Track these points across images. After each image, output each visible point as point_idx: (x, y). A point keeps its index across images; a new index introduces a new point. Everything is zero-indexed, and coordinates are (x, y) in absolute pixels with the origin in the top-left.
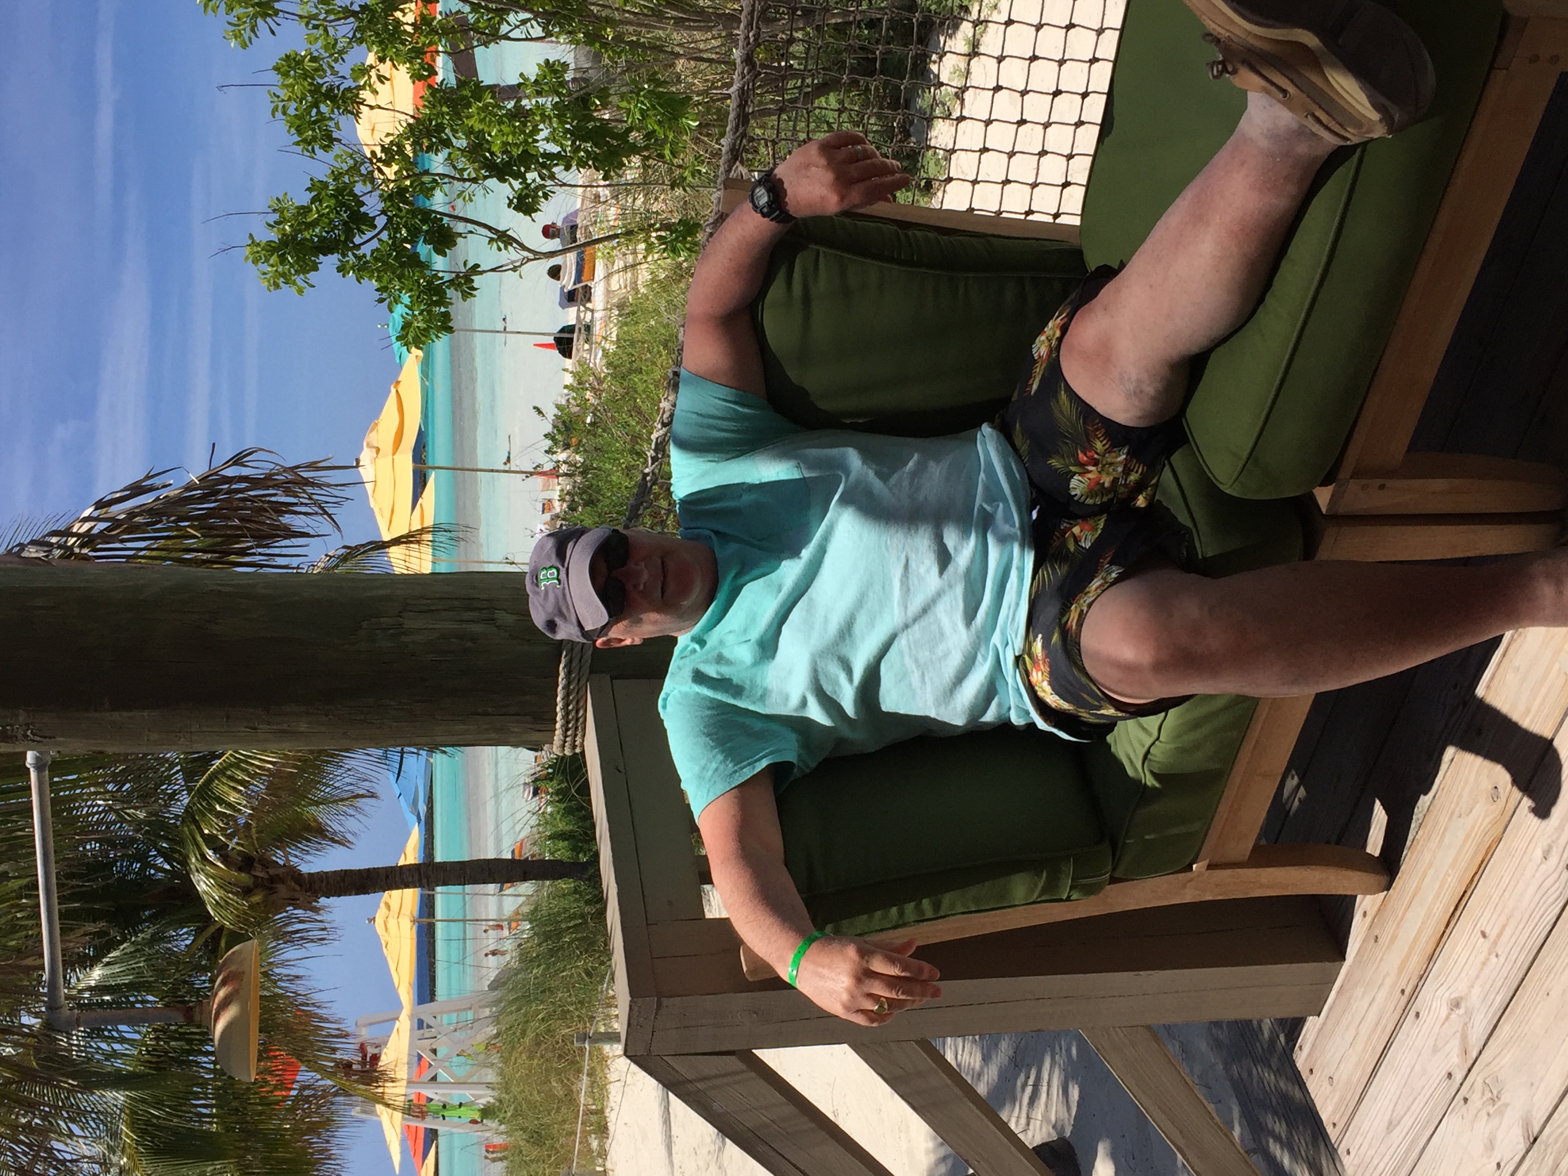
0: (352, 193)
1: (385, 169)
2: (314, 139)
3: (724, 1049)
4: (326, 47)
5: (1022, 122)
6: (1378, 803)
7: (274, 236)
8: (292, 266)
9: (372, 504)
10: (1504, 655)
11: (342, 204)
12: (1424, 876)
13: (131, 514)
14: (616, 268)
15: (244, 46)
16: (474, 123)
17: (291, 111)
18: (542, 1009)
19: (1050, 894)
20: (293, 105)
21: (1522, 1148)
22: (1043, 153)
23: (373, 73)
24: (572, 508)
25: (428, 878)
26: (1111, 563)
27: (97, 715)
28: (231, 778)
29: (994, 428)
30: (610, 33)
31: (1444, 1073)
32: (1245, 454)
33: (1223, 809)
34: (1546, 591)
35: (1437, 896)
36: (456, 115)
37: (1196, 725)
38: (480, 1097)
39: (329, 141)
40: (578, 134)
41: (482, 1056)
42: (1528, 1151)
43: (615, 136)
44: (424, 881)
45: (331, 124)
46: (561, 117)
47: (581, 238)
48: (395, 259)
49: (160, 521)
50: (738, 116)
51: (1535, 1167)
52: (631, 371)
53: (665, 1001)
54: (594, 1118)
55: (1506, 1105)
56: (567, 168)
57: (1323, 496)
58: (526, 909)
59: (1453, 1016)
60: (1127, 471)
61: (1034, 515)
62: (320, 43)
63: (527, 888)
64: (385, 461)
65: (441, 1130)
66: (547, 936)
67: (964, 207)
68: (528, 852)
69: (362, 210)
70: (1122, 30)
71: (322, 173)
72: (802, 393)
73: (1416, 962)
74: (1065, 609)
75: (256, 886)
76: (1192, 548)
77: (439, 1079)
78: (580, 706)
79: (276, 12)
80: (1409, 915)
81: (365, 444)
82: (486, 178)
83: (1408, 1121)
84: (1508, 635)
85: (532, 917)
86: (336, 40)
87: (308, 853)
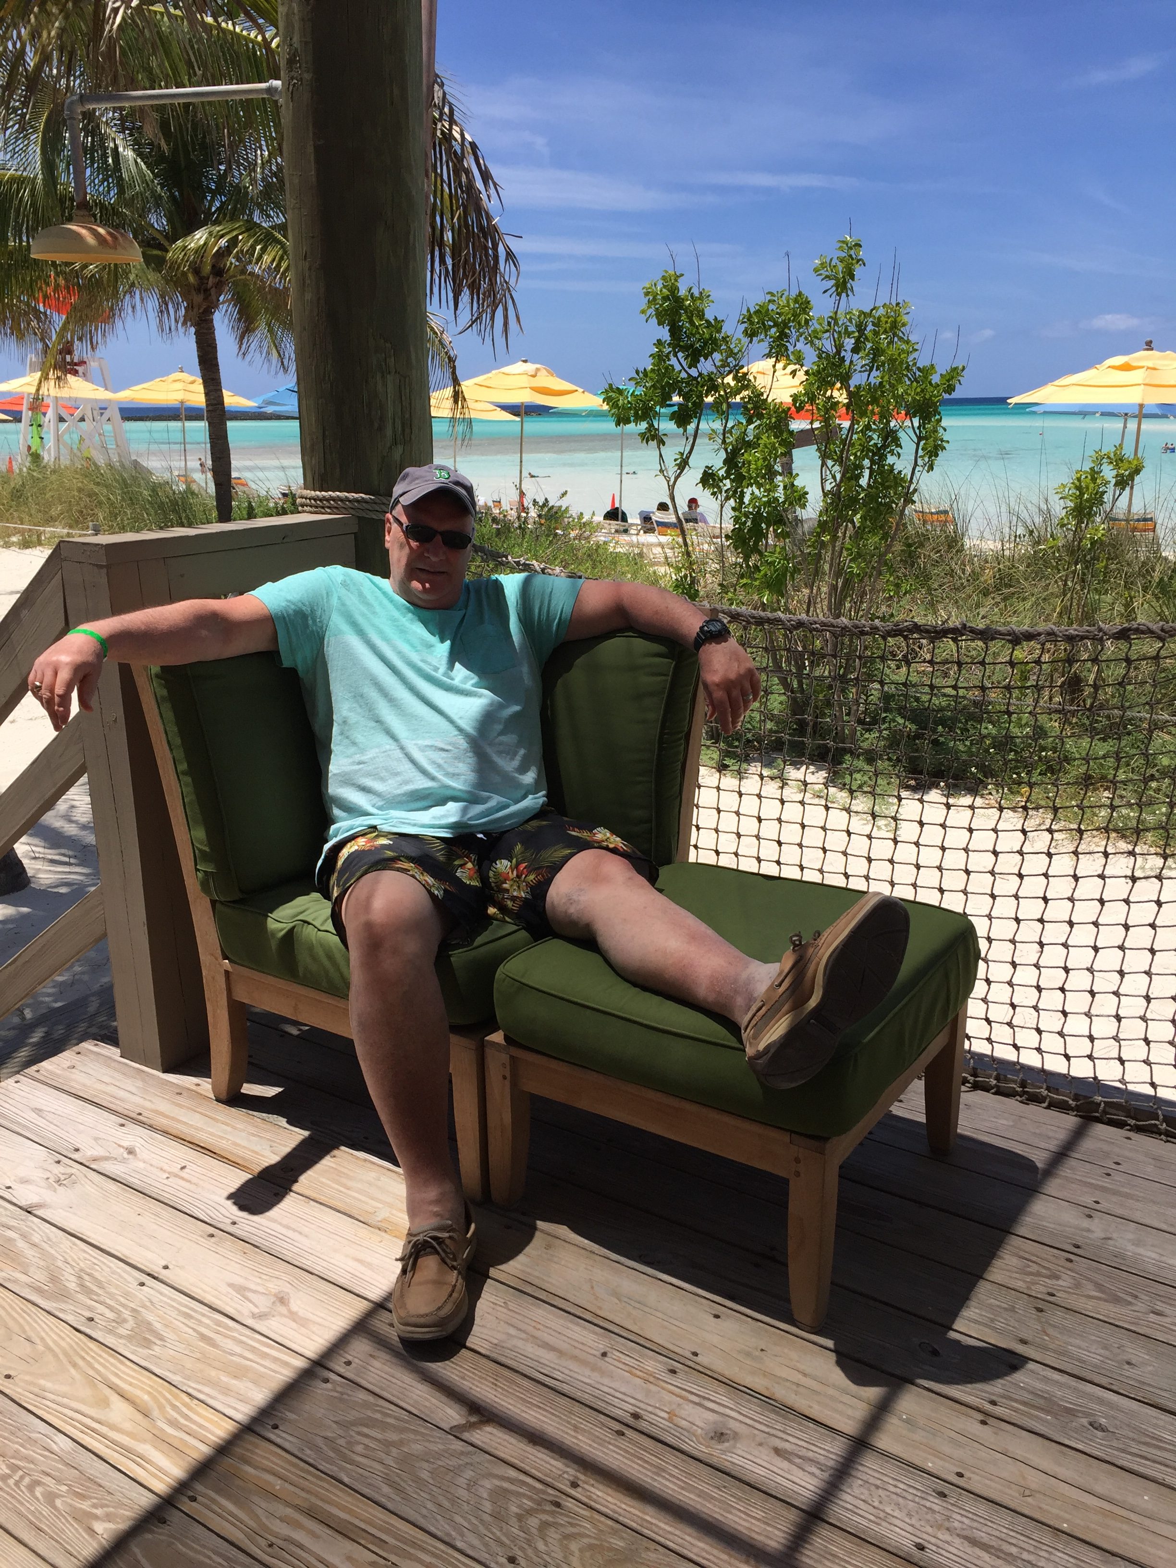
0: (714, 350)
1: (731, 376)
2: (752, 323)
4: (815, 331)
5: (760, 820)
6: (280, 1090)
7: (683, 292)
8: (661, 305)
9: (493, 372)
11: (705, 343)
12: (227, 1124)
13: (468, 172)
14: (667, 551)
15: (816, 270)
16: (764, 439)
17: (771, 307)
18: (117, 498)
19: (199, 857)
20: (774, 307)
21: (23, 1203)
22: (739, 836)
23: (798, 367)
24: (495, 520)
26: (445, 890)
27: (311, 135)
28: (281, 258)
30: (826, 538)
31: (79, 1146)
32: (523, 981)
33: (270, 980)
35: (211, 1134)
36: (770, 428)
37: (330, 957)
38: (49, 454)
39: (751, 334)
40: (757, 518)
41: (79, 454)
42: (20, 1207)
43: (756, 543)
45: (763, 336)
46: (769, 503)
48: (668, 383)
49: (462, 192)
50: (761, 618)
51: (8, 1213)
52: (594, 561)
53: (104, 571)
54: (35, 538)
55: (55, 1191)
56: (734, 509)
57: (497, 1037)
58: (194, 487)
59: (122, 1150)
60: (514, 899)
61: (480, 836)
62: (818, 327)
63: (212, 489)
64: (525, 381)
65: (22, 426)
66: (174, 503)
67: (701, 781)
69: (702, 359)
70: (822, 885)
71: (728, 329)
72: (569, 667)
73: (163, 1122)
74: (411, 859)
75: (200, 277)
77: (61, 424)
78: (334, 509)
79: (839, 294)
80: (198, 1116)
81: (538, 366)
82: (726, 450)
83: (41, 1122)
84: (400, 1170)
85: (190, 492)
86: (820, 339)
87: (230, 320)
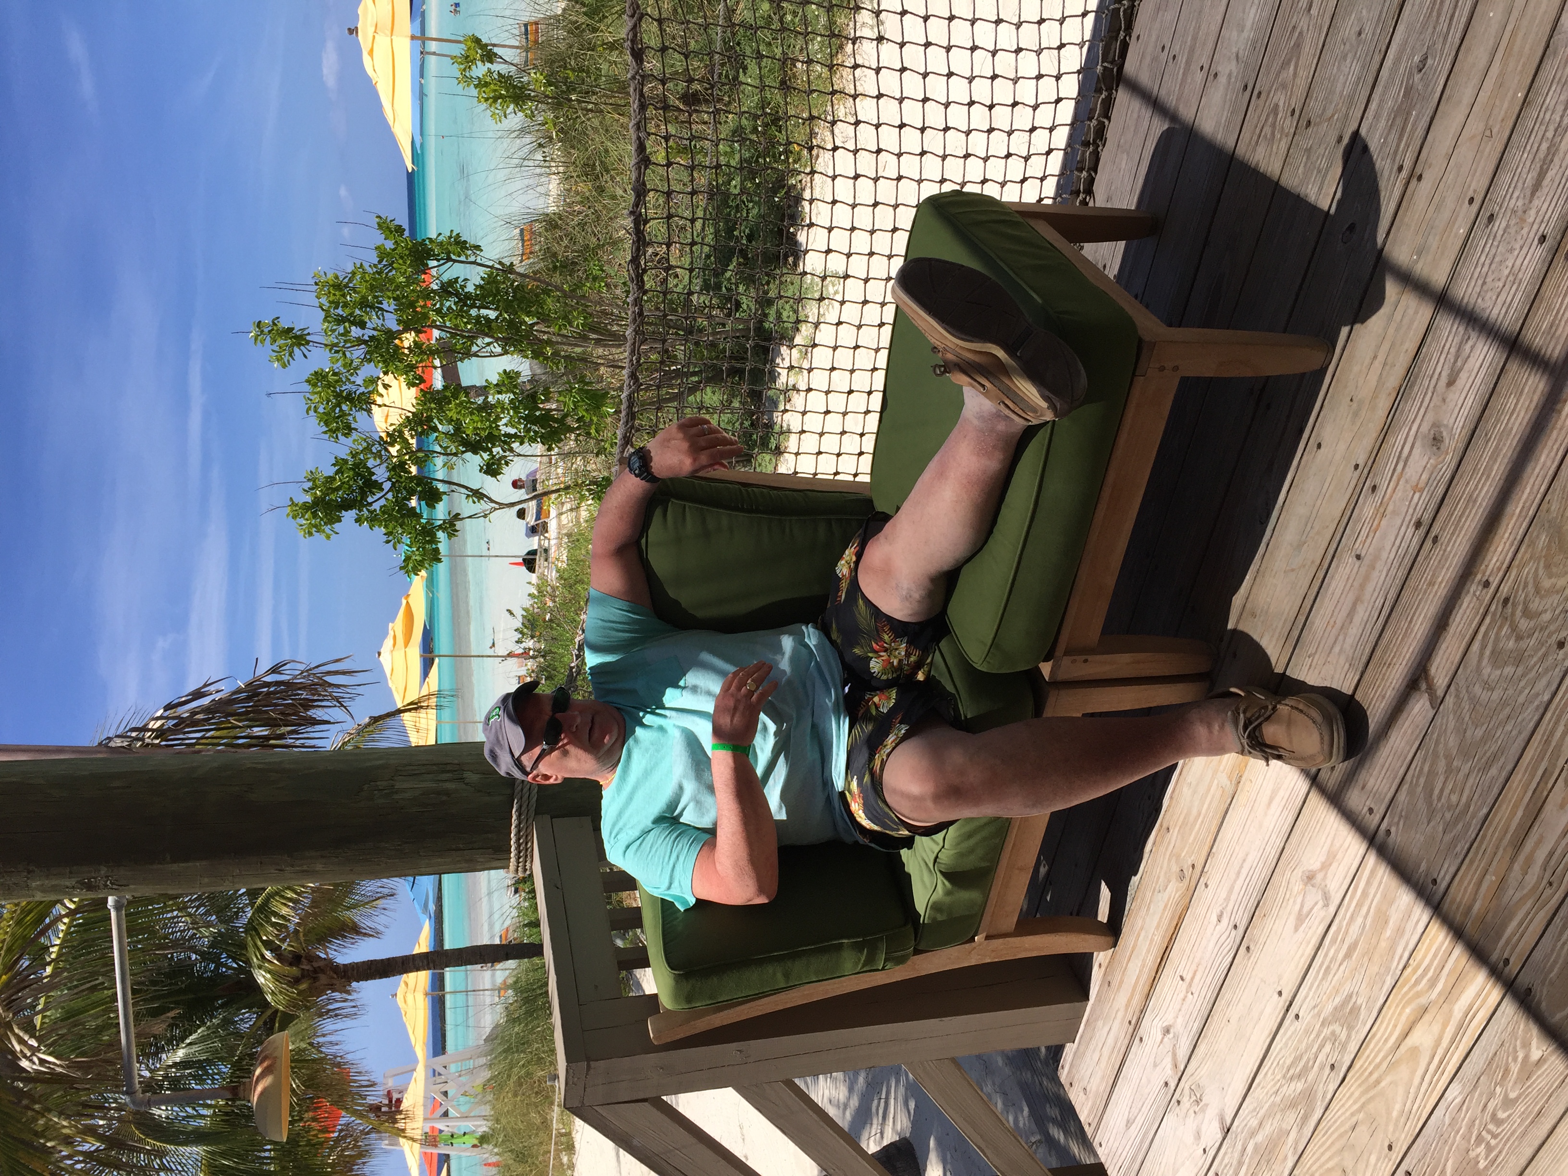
0: (365, 467)
1: (390, 449)
2: (338, 429)
3: (640, 1098)
4: (344, 366)
5: (827, 412)
6: (1103, 884)
7: (308, 498)
8: (322, 519)
9: (390, 684)
10: (1180, 774)
11: (358, 475)
12: (1139, 935)
13: (194, 713)
14: (564, 509)
15: (284, 366)
16: (452, 414)
17: (321, 410)
18: (522, 1058)
19: (870, 966)
20: (322, 407)
21: (1219, 1137)
22: (843, 433)
23: (380, 382)
25: (434, 962)
26: (901, 723)
27: (160, 866)
28: (283, 897)
29: (816, 628)
30: (549, 351)
31: (1162, 1082)
32: (989, 643)
34: (1200, 731)
35: (1148, 951)
36: (441, 409)
37: (969, 835)
38: (480, 1126)
39: (349, 429)
40: (530, 419)
41: (479, 1097)
42: (1224, 1139)
43: (556, 420)
44: (431, 965)
45: (350, 418)
46: (515, 409)
47: (540, 489)
48: (398, 512)
49: (213, 718)
50: (628, 414)
51: (1230, 1150)
52: (576, 582)
53: (592, 1064)
54: (563, 1139)
55: (1207, 1105)
56: (522, 443)
57: (1046, 669)
58: (510, 981)
59: (1166, 1039)
60: (908, 655)
61: (847, 689)
62: (340, 363)
63: (511, 964)
64: (399, 654)
65: (452, 1153)
66: (526, 1001)
67: (790, 472)
68: (513, 936)
69: (373, 478)
70: (890, 349)
71: (344, 453)
73: (1138, 999)
74: (872, 757)
75: (303, 976)
76: (956, 709)
77: (450, 1115)
78: (528, 839)
79: (308, 342)
80: (1130, 965)
82: (463, 452)
83: (1140, 1120)
84: (1181, 762)
85: (515, 986)
86: (352, 361)
87: (345, 947)
